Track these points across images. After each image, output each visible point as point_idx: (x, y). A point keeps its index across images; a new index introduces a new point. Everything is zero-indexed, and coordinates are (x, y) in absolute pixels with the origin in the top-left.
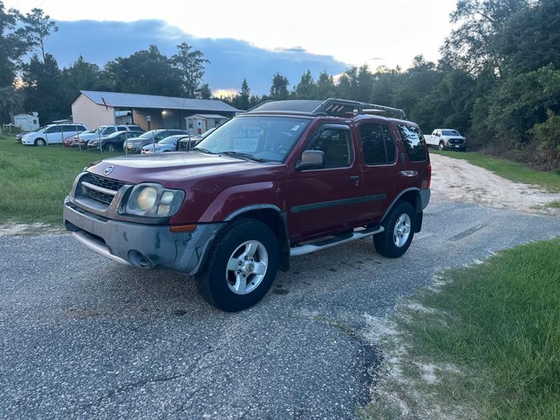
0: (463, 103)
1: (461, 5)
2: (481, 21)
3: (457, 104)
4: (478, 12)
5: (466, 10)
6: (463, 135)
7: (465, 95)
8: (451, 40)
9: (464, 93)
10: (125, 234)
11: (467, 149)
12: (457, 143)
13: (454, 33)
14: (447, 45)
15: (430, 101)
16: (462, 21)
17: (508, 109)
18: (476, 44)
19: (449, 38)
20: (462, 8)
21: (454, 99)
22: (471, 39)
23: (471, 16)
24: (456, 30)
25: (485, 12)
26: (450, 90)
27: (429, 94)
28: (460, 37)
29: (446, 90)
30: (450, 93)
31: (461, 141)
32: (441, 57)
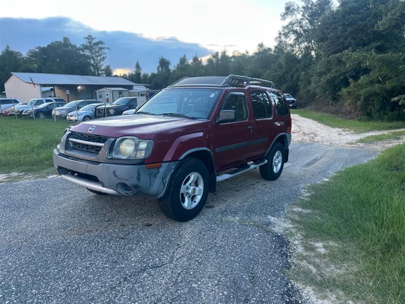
0: (292, 76)
1: (288, 9)
2: (301, 19)
3: (289, 77)
4: (299, 13)
5: (291, 12)
6: (294, 97)
7: (294, 70)
8: (283, 33)
9: (293, 68)
10: (114, 172)
11: (297, 107)
12: (291, 103)
13: (284, 28)
14: (280, 36)
15: (271, 74)
16: (289, 19)
17: (324, 79)
18: (299, 35)
19: (281, 31)
20: (289, 10)
21: (287, 73)
22: (295, 32)
23: (294, 16)
24: (285, 25)
25: (303, 13)
26: (284, 67)
27: (269, 69)
28: (288, 30)
29: (281, 67)
30: (284, 69)
31: (293, 102)
32: (276, 44)
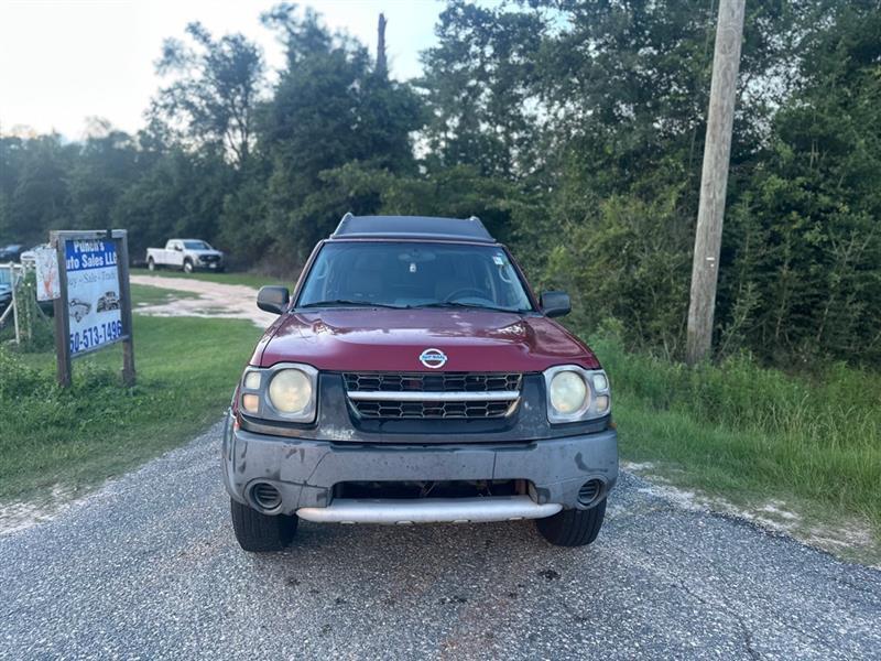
0: (197, 201)
1: (169, 52)
2: (202, 81)
3: (190, 203)
4: (197, 68)
5: (178, 61)
6: (215, 248)
7: (200, 189)
8: (161, 103)
9: (197, 185)
11: (226, 270)
12: (212, 261)
13: (164, 92)
14: (154, 110)
15: (141, 195)
16: (172, 77)
18: (200, 117)
19: (157, 99)
20: (171, 54)
21: (184, 192)
22: (189, 106)
23: (185, 71)
24: (165, 88)
25: (207, 70)
26: (175, 179)
27: (138, 183)
28: (175, 99)
29: (167, 180)
30: (175, 184)
31: (216, 258)
32: (144, 124)
